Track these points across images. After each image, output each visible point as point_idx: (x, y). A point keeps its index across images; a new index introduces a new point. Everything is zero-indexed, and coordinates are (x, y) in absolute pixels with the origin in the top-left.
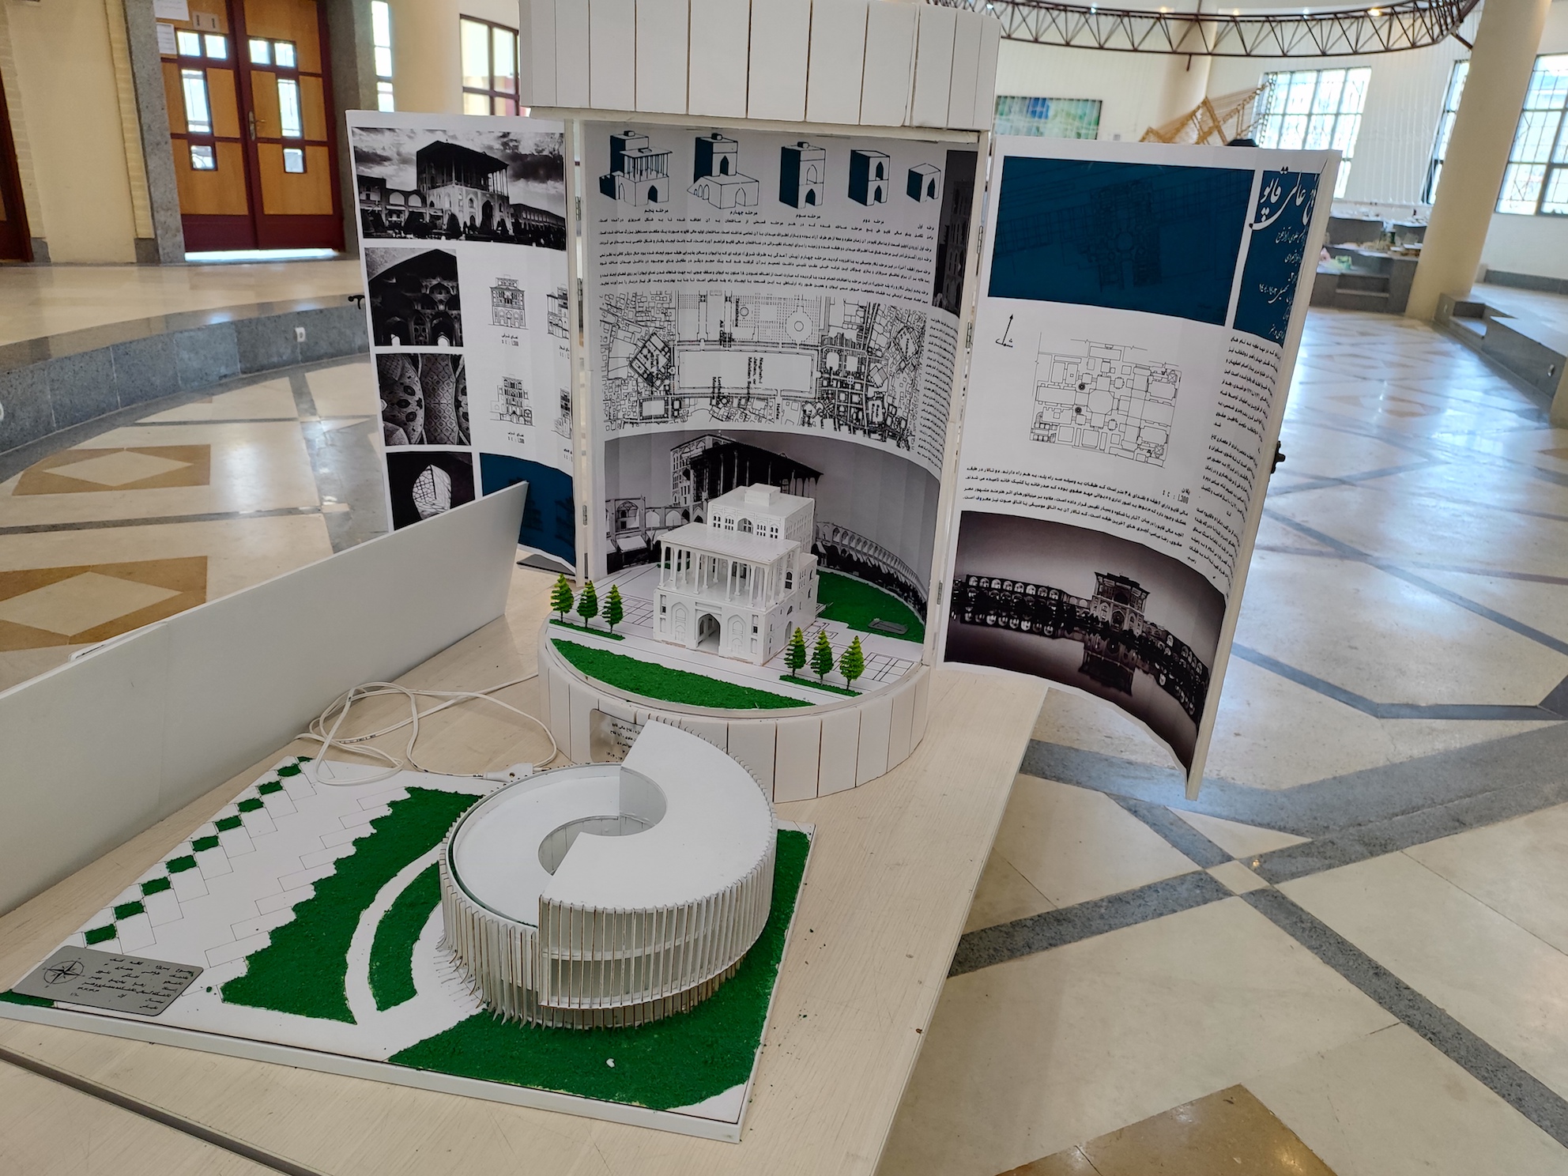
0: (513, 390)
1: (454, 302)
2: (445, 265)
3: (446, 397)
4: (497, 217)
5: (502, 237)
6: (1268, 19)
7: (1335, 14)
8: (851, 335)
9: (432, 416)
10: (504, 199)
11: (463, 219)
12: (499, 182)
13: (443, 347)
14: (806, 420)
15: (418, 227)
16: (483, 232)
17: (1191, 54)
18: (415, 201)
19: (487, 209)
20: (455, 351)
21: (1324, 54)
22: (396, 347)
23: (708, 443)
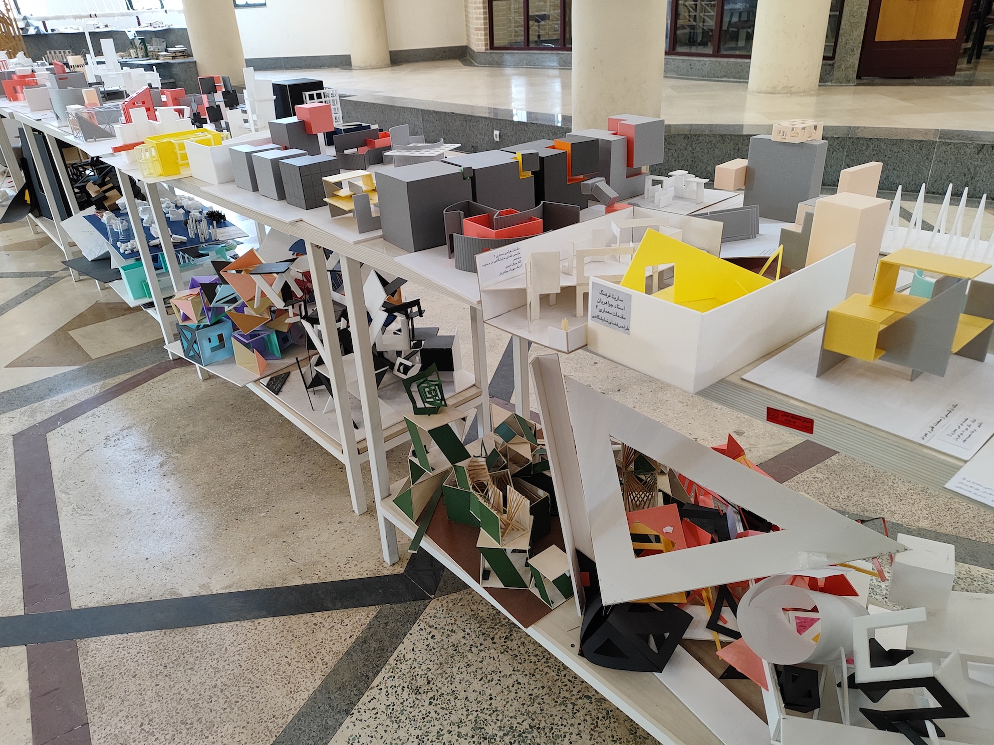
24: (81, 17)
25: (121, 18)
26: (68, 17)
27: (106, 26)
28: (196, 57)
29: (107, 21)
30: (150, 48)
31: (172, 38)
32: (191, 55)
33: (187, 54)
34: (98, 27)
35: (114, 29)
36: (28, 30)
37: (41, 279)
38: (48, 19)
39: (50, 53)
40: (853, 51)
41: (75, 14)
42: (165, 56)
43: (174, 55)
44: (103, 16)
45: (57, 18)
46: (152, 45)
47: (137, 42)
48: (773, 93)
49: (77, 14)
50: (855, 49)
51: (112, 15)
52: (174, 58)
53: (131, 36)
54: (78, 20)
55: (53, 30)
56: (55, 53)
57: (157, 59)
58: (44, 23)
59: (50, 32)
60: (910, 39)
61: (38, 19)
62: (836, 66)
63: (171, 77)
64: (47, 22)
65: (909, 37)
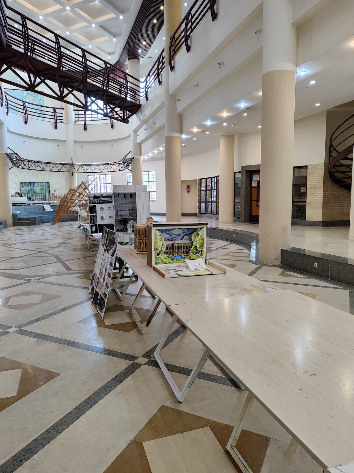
0: (102, 217)
1: (96, 210)
2: (95, 206)
3: (95, 219)
4: (100, 201)
5: (101, 203)
6: (88, 165)
7: (102, 164)
8: (132, 209)
9: (94, 221)
10: (101, 200)
11: (97, 202)
12: (100, 198)
13: (95, 214)
14: (128, 217)
15: (93, 203)
16: (99, 203)
17: (73, 172)
18: (93, 201)
19: (99, 201)
20: (96, 214)
21: (102, 172)
22: (91, 214)
23: (120, 220)
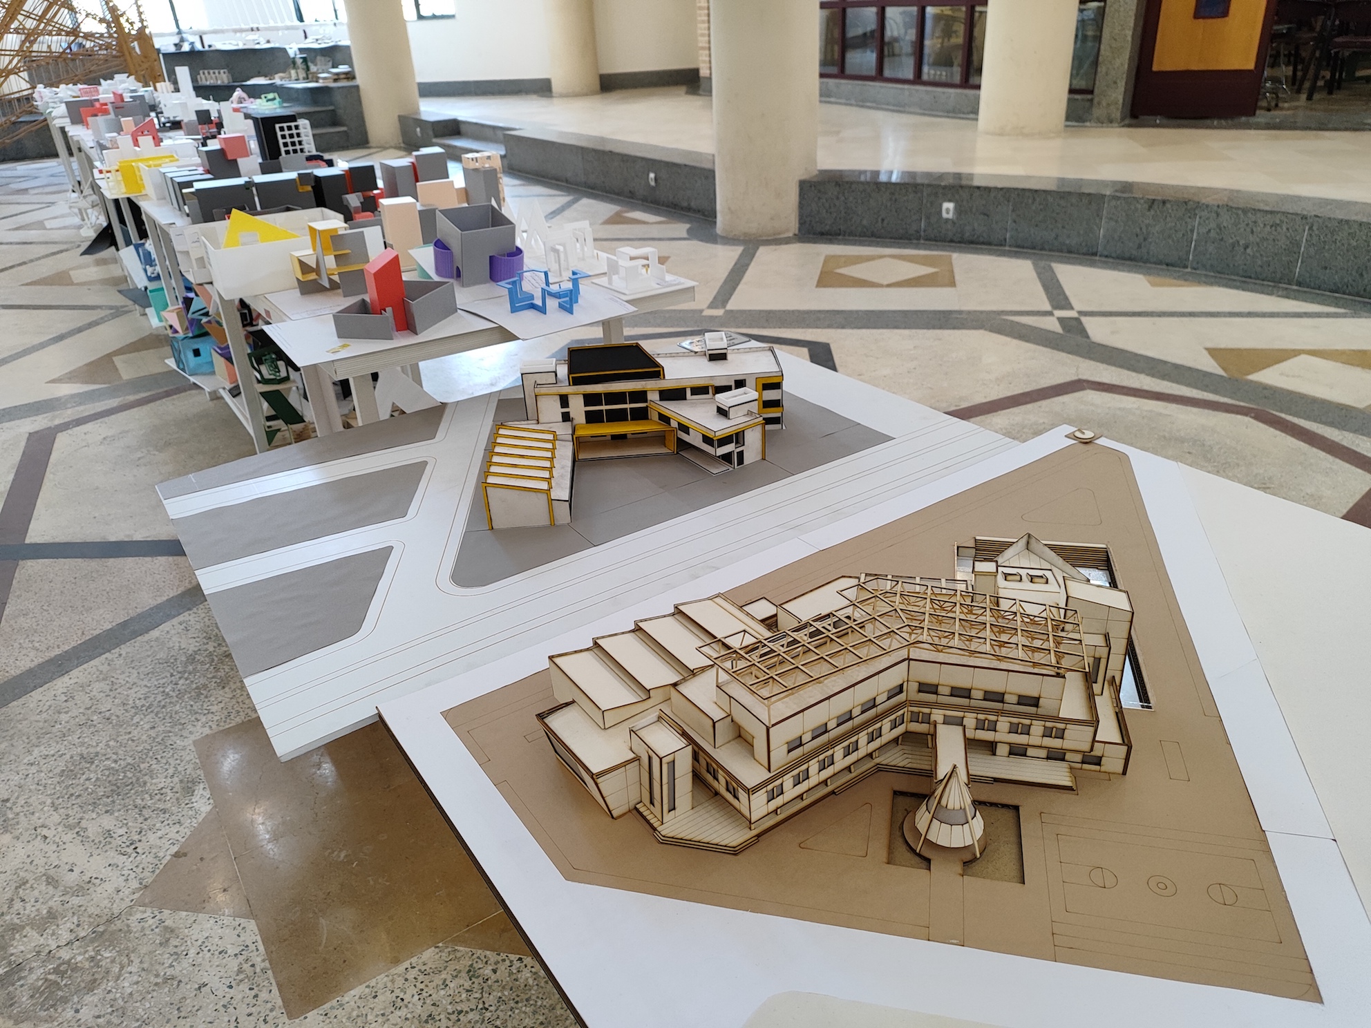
24: (241, 31)
25: (286, 32)
26: (227, 31)
27: (268, 42)
28: (359, 81)
29: (269, 35)
30: (313, 68)
31: (339, 56)
32: (354, 78)
33: (350, 76)
34: (258, 43)
35: (277, 45)
36: (181, 46)
37: (109, 312)
38: (205, 33)
39: (204, 73)
40: (1115, 83)
41: (235, 27)
42: (325, 78)
43: (336, 77)
44: (267, 29)
45: (215, 32)
46: (316, 65)
47: (299, 61)
48: (1001, 134)
49: (238, 27)
50: (1118, 81)
51: (277, 29)
52: (335, 80)
53: (291, 53)
54: (238, 34)
55: (210, 46)
56: (209, 73)
57: (317, 82)
58: (201, 37)
59: (207, 48)
60: (1196, 69)
61: (194, 34)
62: (1096, 101)
63: (332, 104)
64: (204, 37)
65: (1195, 67)
